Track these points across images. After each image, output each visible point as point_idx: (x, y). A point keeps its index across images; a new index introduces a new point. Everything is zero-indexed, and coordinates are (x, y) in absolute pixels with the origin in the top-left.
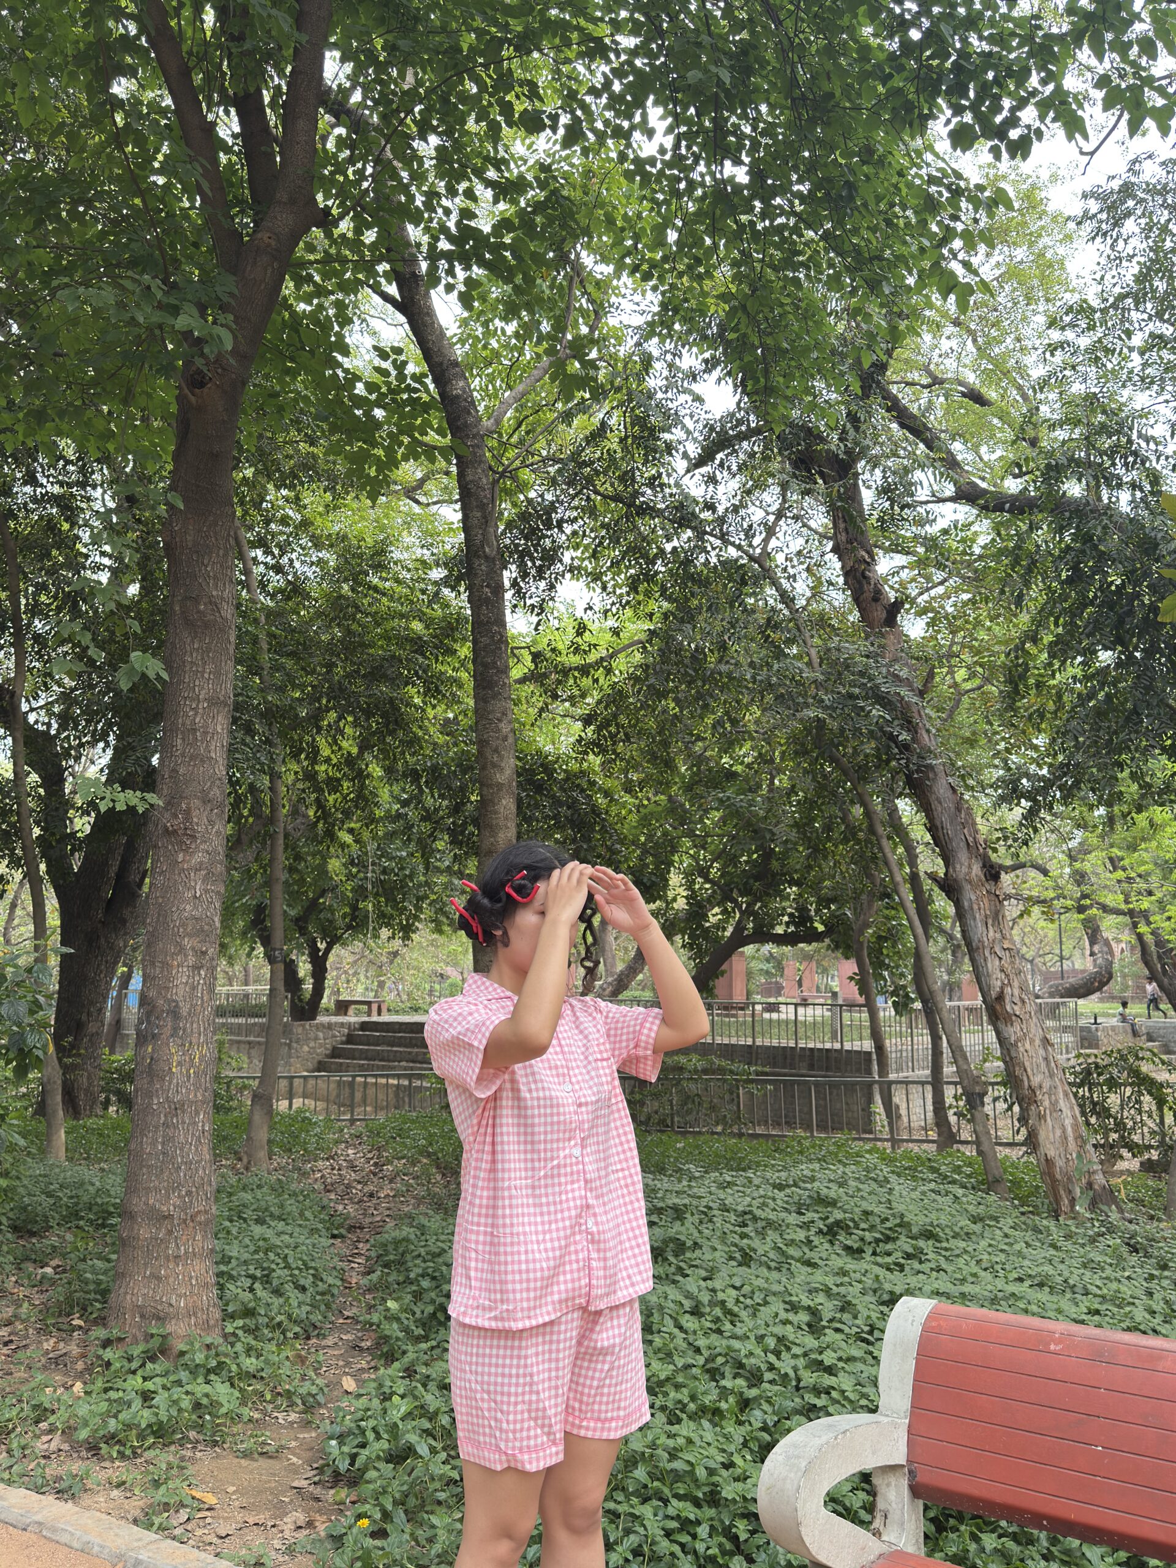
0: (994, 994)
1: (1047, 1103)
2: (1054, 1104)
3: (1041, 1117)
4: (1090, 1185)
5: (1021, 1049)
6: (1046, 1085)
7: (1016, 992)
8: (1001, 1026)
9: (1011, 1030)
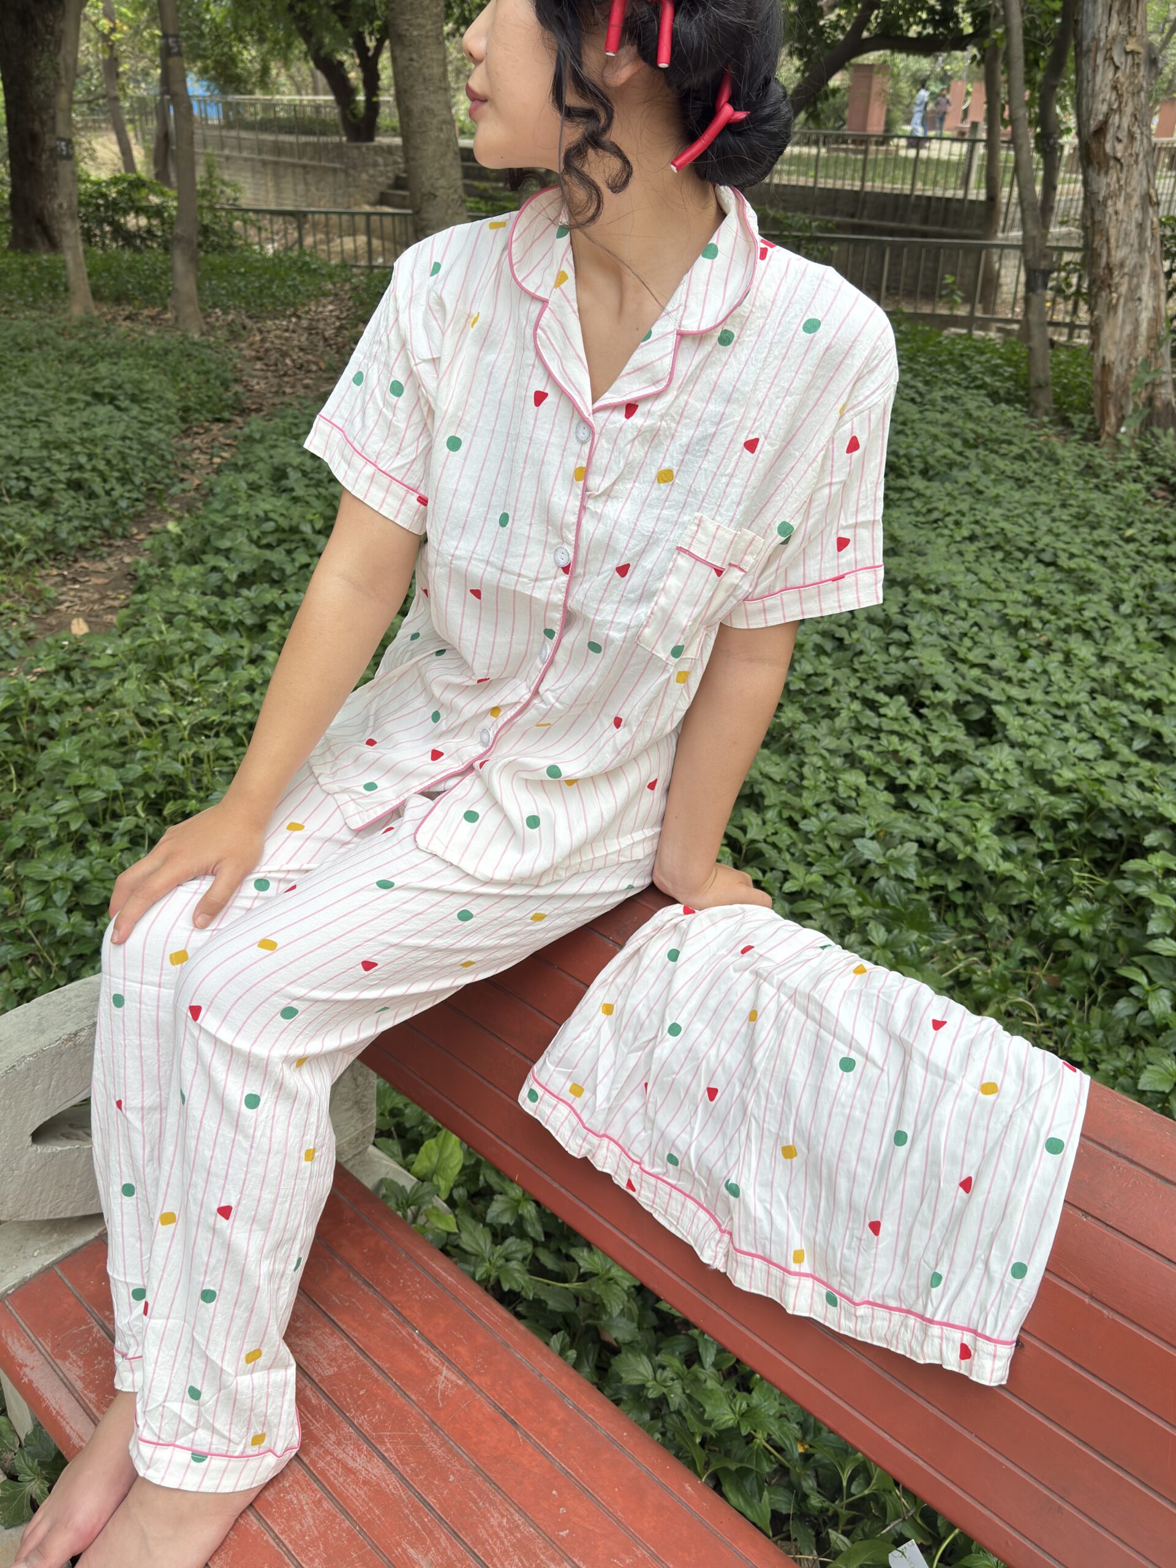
0: (1093, 125)
1: (1123, 289)
2: (1133, 290)
3: (1112, 308)
4: (1150, 400)
5: (1110, 210)
6: (1130, 263)
7: (1126, 121)
8: (1092, 174)
9: (1104, 180)
